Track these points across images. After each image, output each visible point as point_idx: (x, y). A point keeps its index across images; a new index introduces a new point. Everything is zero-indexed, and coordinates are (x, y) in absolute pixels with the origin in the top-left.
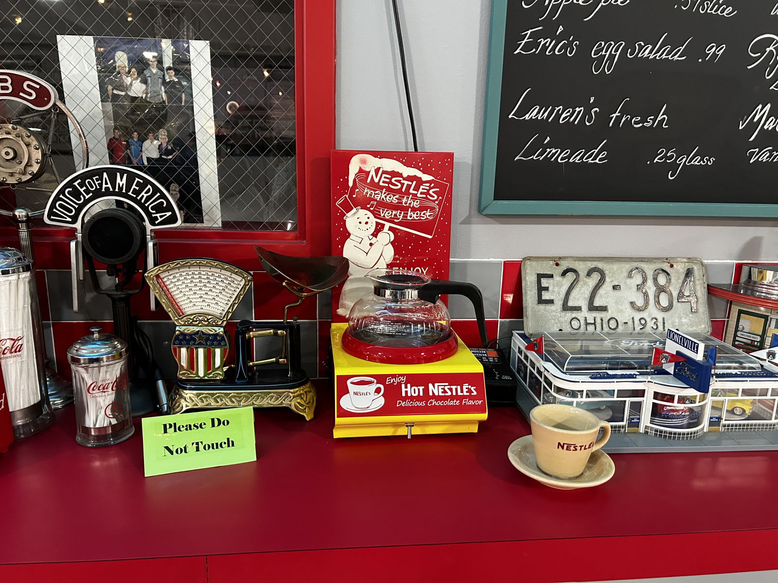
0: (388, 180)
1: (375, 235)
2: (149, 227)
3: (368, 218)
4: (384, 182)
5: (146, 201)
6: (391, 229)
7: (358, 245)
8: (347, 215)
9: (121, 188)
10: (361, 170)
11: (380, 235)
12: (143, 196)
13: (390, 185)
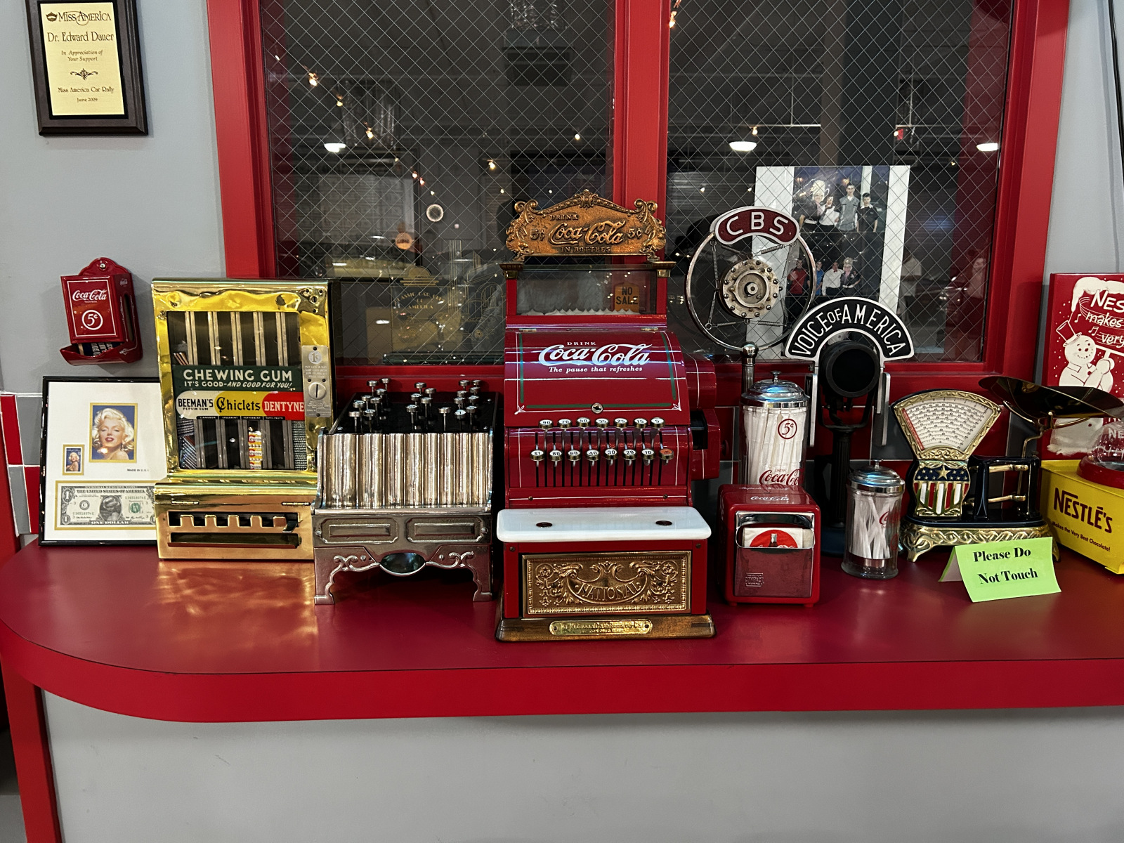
0: (1113, 304)
1: (1094, 363)
2: (883, 359)
3: (1089, 344)
4: (1108, 306)
5: (882, 333)
6: (1112, 356)
7: (1075, 374)
8: (1067, 341)
9: (859, 320)
10: (1085, 294)
11: (1100, 362)
12: (880, 327)
13: (1115, 309)
